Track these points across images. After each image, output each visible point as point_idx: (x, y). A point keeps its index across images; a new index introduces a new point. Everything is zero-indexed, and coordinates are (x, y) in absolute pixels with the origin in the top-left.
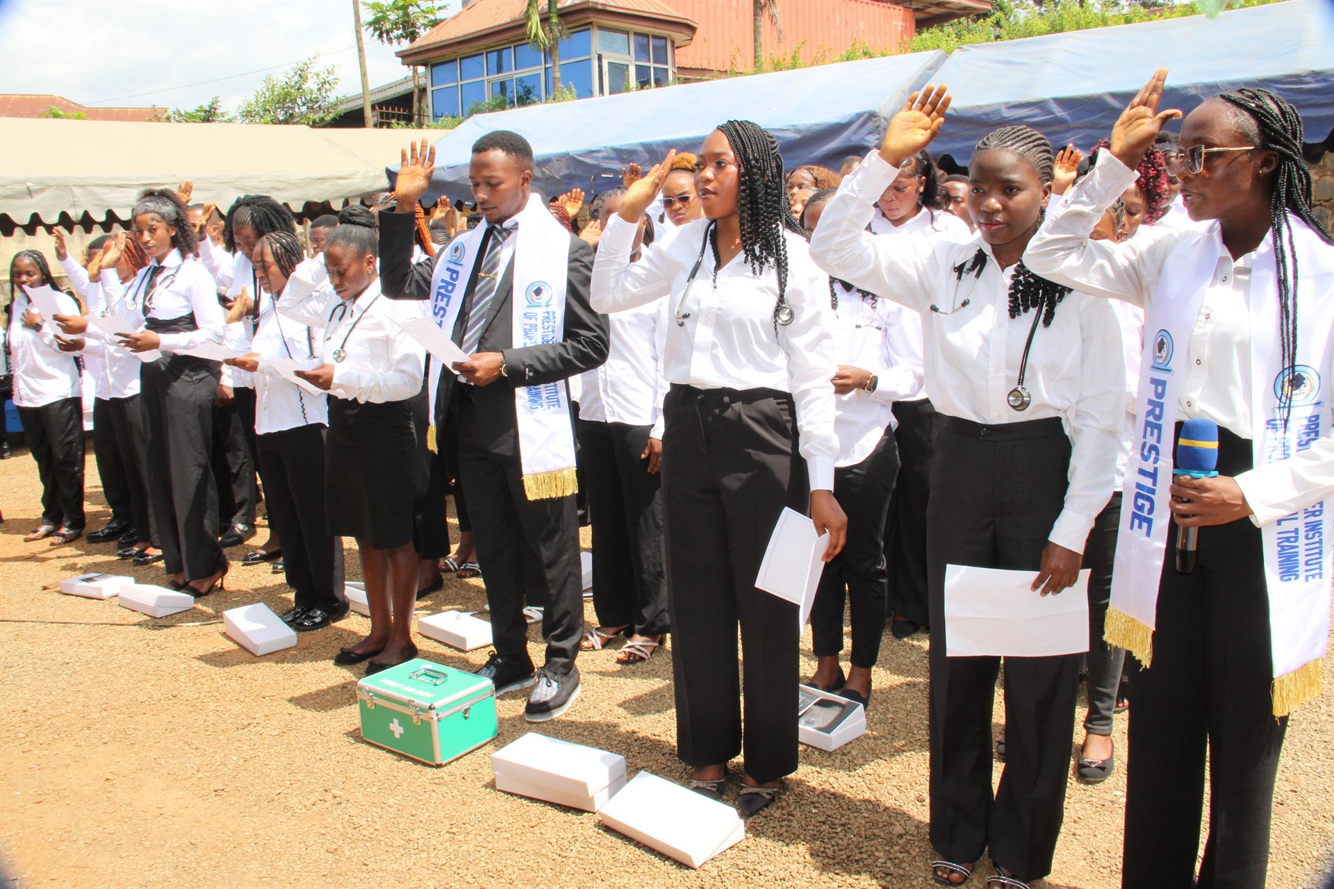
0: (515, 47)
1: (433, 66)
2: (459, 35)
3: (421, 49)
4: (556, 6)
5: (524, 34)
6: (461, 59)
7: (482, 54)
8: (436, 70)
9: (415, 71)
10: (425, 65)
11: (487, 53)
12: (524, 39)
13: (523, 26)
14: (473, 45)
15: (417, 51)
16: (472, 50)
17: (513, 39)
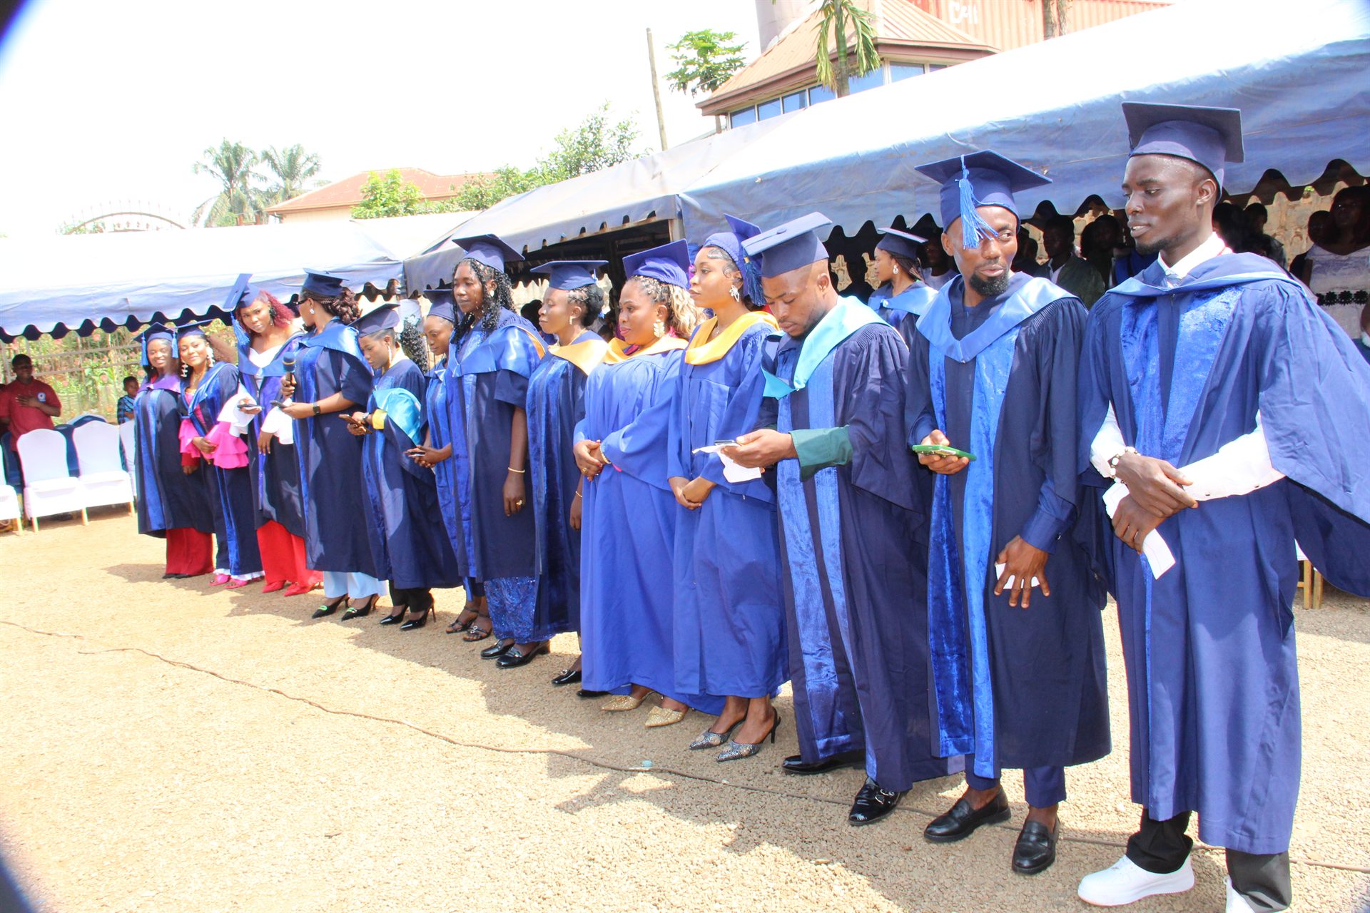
0: (809, 90)
1: (733, 114)
2: (755, 81)
3: (719, 99)
4: (845, 46)
5: (815, 76)
6: (758, 106)
7: (778, 99)
8: (735, 118)
9: (718, 122)
10: (725, 114)
11: (783, 98)
12: (816, 81)
13: (815, 67)
14: (767, 91)
15: (715, 100)
16: (768, 96)
17: (807, 82)
